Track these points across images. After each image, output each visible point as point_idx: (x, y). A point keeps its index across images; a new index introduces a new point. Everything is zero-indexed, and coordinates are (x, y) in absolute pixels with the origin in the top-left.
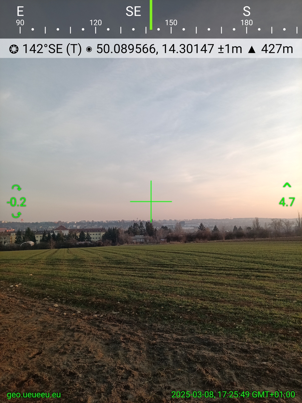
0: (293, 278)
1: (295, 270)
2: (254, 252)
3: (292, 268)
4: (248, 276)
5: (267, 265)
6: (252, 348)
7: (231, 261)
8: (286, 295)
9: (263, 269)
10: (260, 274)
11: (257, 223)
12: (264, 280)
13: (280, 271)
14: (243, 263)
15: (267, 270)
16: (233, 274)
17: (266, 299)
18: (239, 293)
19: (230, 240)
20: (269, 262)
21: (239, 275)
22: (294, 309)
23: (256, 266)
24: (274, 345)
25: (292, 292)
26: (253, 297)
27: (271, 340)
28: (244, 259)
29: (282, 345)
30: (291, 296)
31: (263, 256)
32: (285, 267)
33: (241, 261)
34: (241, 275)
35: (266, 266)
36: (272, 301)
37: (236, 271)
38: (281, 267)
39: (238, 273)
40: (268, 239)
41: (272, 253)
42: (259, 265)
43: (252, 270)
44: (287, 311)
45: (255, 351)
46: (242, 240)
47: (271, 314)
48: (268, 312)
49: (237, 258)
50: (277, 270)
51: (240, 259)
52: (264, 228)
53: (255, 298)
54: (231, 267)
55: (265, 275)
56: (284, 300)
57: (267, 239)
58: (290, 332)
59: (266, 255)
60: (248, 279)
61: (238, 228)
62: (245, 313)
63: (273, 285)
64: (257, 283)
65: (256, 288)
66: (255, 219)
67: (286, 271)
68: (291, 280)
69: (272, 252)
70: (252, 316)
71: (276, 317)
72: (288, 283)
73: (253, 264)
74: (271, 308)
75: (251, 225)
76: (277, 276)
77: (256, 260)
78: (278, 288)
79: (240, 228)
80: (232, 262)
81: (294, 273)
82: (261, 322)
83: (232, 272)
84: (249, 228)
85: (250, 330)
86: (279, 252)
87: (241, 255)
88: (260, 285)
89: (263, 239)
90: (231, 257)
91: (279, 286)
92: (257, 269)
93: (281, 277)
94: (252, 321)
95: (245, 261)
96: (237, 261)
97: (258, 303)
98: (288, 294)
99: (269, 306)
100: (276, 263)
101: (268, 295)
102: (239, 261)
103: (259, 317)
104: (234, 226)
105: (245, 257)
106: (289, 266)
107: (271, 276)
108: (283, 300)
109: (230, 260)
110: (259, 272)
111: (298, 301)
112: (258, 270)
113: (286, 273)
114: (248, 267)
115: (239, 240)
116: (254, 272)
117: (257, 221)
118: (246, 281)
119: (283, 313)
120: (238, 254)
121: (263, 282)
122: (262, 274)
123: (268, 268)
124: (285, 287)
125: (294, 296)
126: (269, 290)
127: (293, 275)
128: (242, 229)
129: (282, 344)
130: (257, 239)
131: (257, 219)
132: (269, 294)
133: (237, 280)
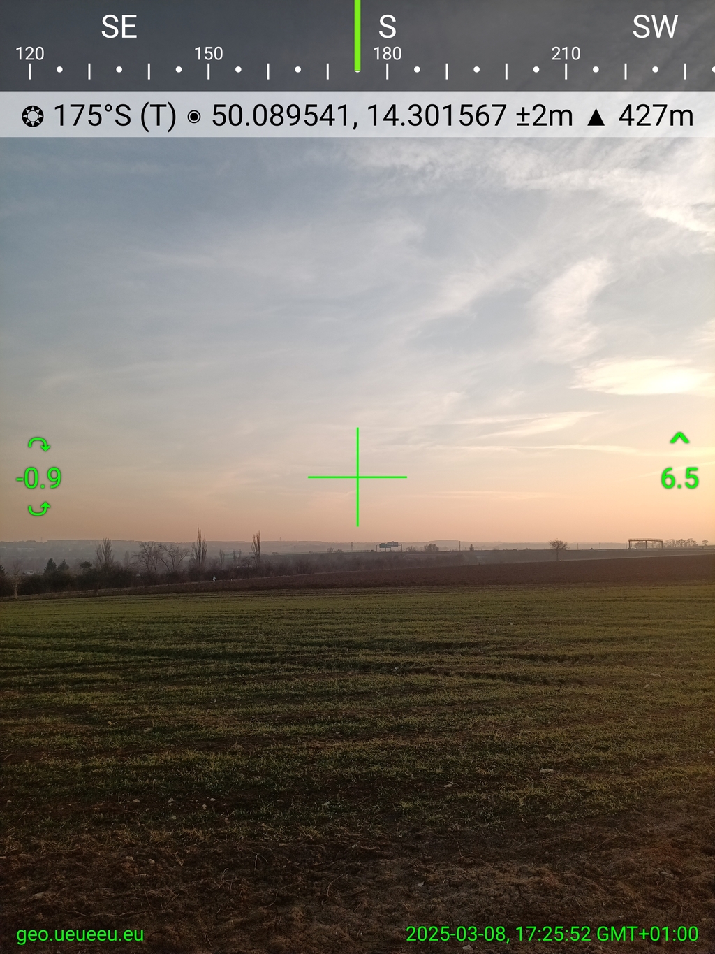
0: (158, 678)
1: (167, 659)
2: (84, 623)
3: (161, 653)
4: (54, 683)
5: (106, 652)
6: (15, 866)
7: (17, 650)
8: (132, 719)
9: (95, 664)
10: (85, 676)
11: (107, 553)
12: (92, 689)
13: (133, 663)
14: (49, 653)
15: (103, 663)
16: (15, 683)
17: (82, 734)
18: (17, 730)
19: (32, 597)
20: (113, 645)
21: (30, 685)
22: (141, 748)
23: (80, 657)
24: (74, 844)
25: (147, 709)
26: (52, 734)
27: (71, 832)
28: (55, 641)
29: (93, 840)
30: (143, 718)
31: (102, 630)
32: (145, 653)
33: (45, 649)
34: (35, 685)
35: (104, 654)
36: (97, 739)
37: (25, 674)
38: (139, 654)
39: (28, 679)
40: (129, 589)
41: (126, 622)
42: (89, 653)
43: (68, 669)
44: (126, 755)
45: (22, 872)
46: (64, 594)
47: (83, 769)
48: (80, 765)
49: (34, 642)
50: (126, 662)
51: (43, 642)
52: (123, 564)
53: (58, 737)
54: (16, 665)
55: (97, 676)
56: (125, 731)
57: (125, 589)
58: (120, 803)
59: (111, 628)
60: (52, 691)
61: (58, 565)
62: (19, 781)
63: (109, 697)
64: (71, 699)
65: (65, 710)
66: (103, 544)
67: (146, 663)
68: (152, 683)
69: (126, 619)
70: (37, 784)
71: (95, 775)
72: (144, 690)
73: (74, 653)
74: (90, 755)
75: (91, 557)
76: (123, 676)
77: (83, 643)
78: (118, 704)
79: (64, 565)
80: (19, 652)
81: (162, 666)
82: (57, 795)
83: (15, 678)
84: (86, 565)
85: (22, 821)
86: (142, 619)
87: (49, 633)
88: (76, 702)
89: (116, 590)
90: (22, 640)
91: (121, 699)
92: (80, 665)
93: (131, 677)
94: (35, 796)
95: (54, 648)
96: (34, 648)
97: (60, 747)
98: (137, 715)
99: (85, 750)
100: (129, 644)
101: (91, 724)
102: (38, 649)
103: (55, 783)
104: (47, 559)
105: (60, 636)
106: (156, 650)
107: (109, 678)
108: (121, 731)
109: (19, 646)
110: (85, 671)
111: (154, 728)
112: (82, 667)
113: (144, 667)
114: (57, 661)
115: (56, 595)
116: (71, 671)
117: (106, 548)
118: (45, 697)
119: (112, 761)
120: (42, 631)
121: (85, 694)
122: (88, 676)
123: (105, 659)
124: (134, 701)
125: (149, 717)
126: (97, 711)
127: (158, 670)
128: (68, 567)
129: (94, 837)
130: (103, 591)
131: (107, 544)
132: (93, 721)
133: (22, 696)
